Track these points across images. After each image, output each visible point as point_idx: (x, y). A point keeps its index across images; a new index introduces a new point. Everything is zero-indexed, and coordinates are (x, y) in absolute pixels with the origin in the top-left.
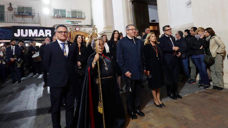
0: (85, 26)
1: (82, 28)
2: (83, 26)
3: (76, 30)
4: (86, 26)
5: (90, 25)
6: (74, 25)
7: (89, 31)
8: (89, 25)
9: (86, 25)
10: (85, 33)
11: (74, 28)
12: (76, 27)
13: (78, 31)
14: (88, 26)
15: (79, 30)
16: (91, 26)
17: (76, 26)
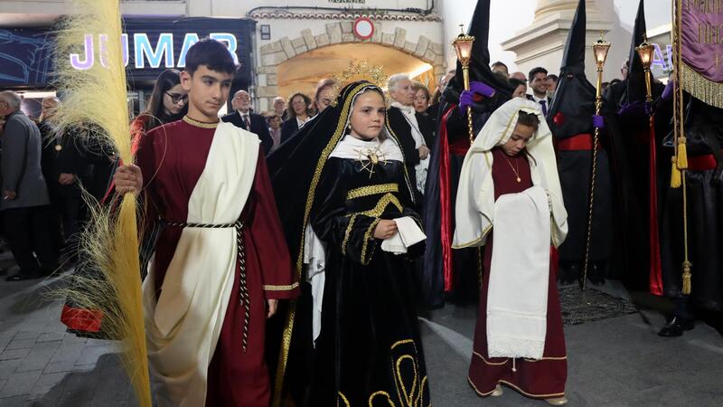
0: (400, 15)
1: (385, 23)
2: (393, 14)
3: (354, 31)
4: (407, 15)
5: (423, 7)
6: (346, 10)
7: (421, 38)
8: (418, 11)
9: (405, 8)
10: (401, 50)
11: (347, 25)
12: (359, 20)
13: (363, 38)
14: (414, 15)
15: (370, 36)
16: (427, 12)
17: (358, 11)
